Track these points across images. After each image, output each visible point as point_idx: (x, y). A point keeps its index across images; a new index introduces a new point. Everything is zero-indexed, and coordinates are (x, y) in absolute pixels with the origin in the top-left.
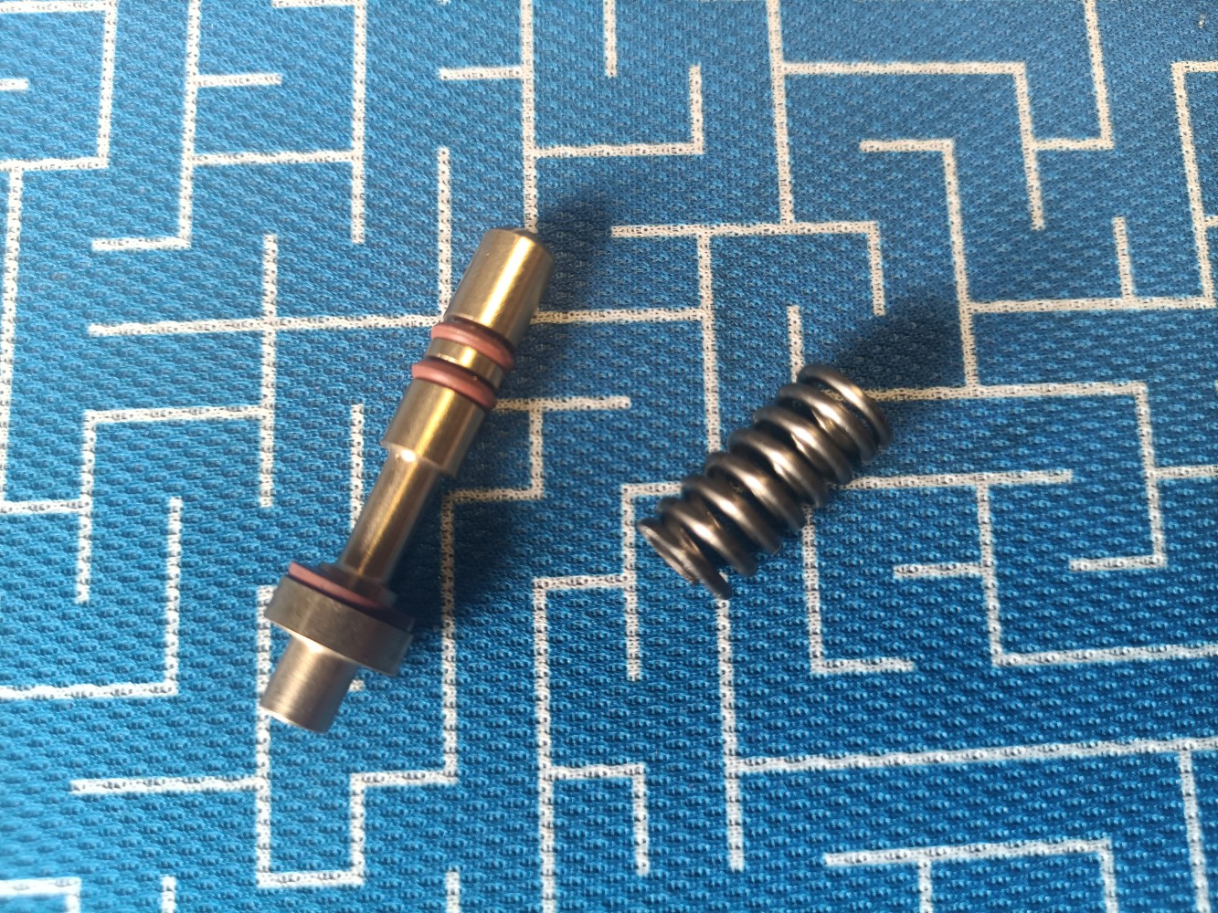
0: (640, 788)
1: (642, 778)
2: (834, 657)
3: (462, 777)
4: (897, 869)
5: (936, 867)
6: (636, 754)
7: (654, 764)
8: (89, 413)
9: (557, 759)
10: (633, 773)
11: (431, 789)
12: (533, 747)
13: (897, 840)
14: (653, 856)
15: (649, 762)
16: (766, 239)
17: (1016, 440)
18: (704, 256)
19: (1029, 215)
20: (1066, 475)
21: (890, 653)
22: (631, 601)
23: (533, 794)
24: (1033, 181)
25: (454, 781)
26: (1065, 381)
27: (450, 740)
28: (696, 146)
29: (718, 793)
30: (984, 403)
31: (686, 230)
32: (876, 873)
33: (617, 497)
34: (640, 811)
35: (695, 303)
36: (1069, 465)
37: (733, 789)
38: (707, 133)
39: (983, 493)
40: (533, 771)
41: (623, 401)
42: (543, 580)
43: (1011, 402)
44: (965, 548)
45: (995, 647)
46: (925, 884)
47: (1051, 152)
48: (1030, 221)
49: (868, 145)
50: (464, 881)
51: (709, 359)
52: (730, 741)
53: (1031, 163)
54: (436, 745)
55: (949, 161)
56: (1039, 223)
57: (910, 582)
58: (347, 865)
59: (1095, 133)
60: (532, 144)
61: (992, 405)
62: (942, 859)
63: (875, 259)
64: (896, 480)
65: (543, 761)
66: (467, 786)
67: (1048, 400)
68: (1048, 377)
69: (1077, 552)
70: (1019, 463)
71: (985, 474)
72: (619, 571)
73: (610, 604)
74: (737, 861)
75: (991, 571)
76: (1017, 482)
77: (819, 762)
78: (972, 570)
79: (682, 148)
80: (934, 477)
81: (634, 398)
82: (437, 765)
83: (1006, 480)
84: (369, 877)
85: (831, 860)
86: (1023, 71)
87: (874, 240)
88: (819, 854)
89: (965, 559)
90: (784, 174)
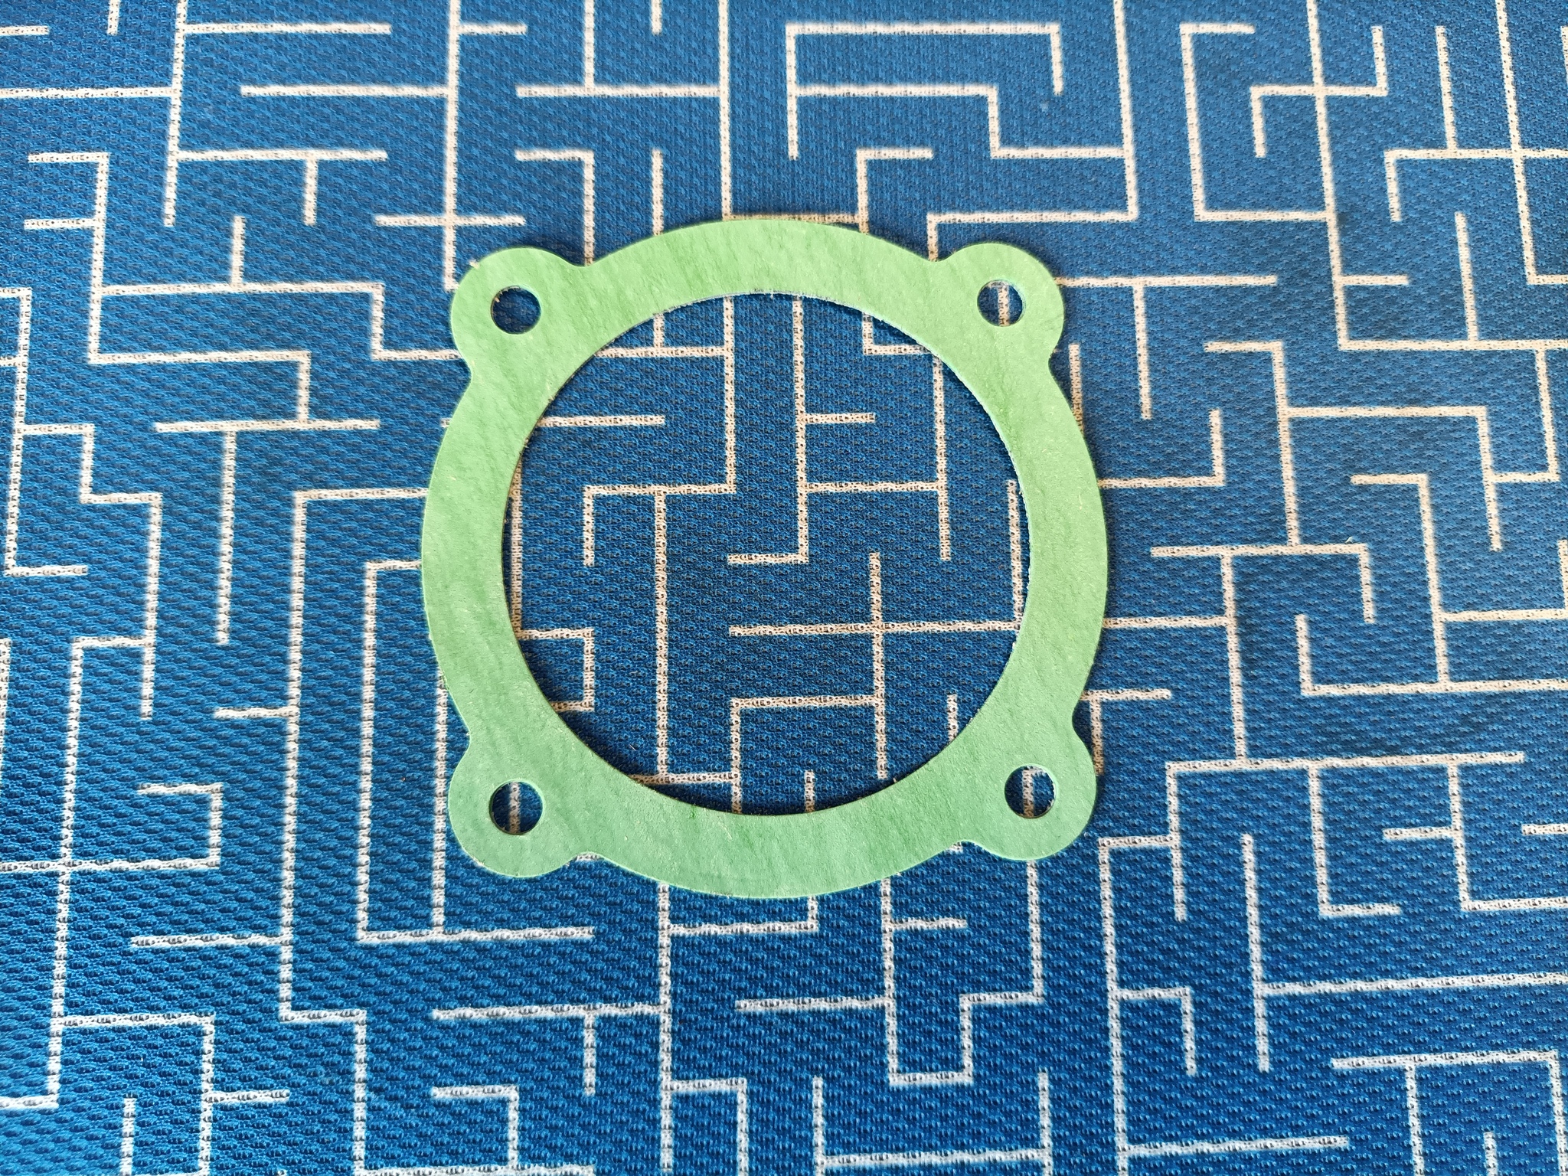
0: (1187, 1006)
1: (1189, 999)
2: (1337, 903)
3: (1047, 997)
4: (1388, 1071)
5: (1419, 1070)
6: (1184, 981)
7: (1198, 989)
8: (734, 701)
9: (1122, 984)
10: (1182, 995)
11: (1025, 1008)
12: (1103, 975)
13: (1388, 1049)
14: (1199, 1061)
15: (1194, 986)
16: (1277, 559)
17: (1479, 727)
18: (1228, 573)
19: (1489, 538)
20: (1519, 757)
21: (1382, 900)
22: (1177, 858)
23: (1104, 1012)
24: (1492, 509)
25: (1041, 1001)
26: (1518, 678)
27: (1037, 968)
29: (1249, 1012)
30: (1453, 696)
31: (1212, 551)
32: (1372, 1074)
33: (1162, 772)
34: (1188, 1025)
35: (1221, 612)
36: (1522, 748)
37: (1260, 1008)
38: (1228, 468)
39: (1453, 771)
40: (1104, 994)
41: (1166, 693)
42: (1105, 840)
43: (1476, 696)
44: (1439, 815)
45: (1463, 894)
46: (1411, 1083)
47: (1507, 485)
48: (1489, 543)
49: (1358, 479)
50: (1052, 1081)
51: (1234, 660)
52: (1257, 970)
53: (1491, 494)
54: (1027, 973)
55: (1424, 493)
56: (1496, 545)
57: (1396, 843)
58: (960, 1068)
59: (1544, 468)
61: (1460, 699)
62: (1424, 1064)
63: (1366, 576)
64: (1384, 759)
65: (1111, 985)
66: (1052, 1006)
67: (1504, 695)
68: (1504, 675)
69: (1528, 819)
70: (1481, 746)
71: (1454, 755)
72: (1165, 833)
73: (1159, 860)
74: (1264, 1064)
75: (1460, 833)
76: (1480, 761)
77: (1326, 987)
78: (1444, 833)
79: (1205, 481)
80: (1414, 757)
81: (1175, 691)
82: (1028, 988)
83: (1472, 759)
84: (977, 1077)
85: (1338, 1064)
86: (1484, 414)
87: (1365, 559)
88: (1328, 1060)
89: (1439, 824)
90: (1291, 503)
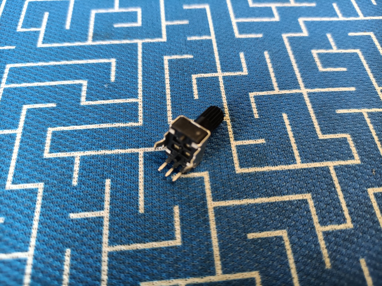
19: (324, 262)
28: (178, 242)
31: (174, 282)
38: (183, 235)
47: (328, 232)
48: (324, 265)
49: (251, 236)
53: (321, 237)
56: (329, 265)
59: (344, 221)
60: (107, 245)
79: (171, 243)
86: (311, 197)
87: (258, 280)
